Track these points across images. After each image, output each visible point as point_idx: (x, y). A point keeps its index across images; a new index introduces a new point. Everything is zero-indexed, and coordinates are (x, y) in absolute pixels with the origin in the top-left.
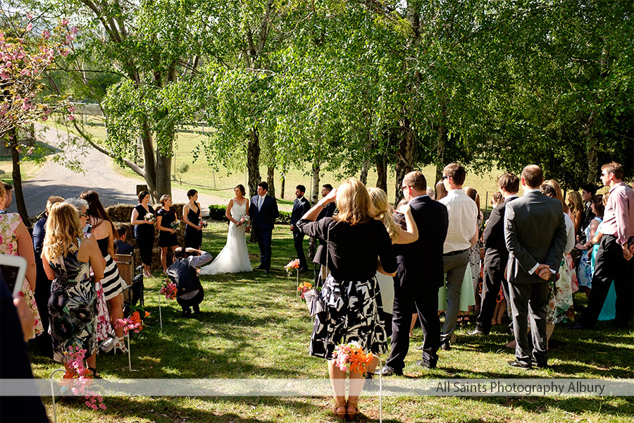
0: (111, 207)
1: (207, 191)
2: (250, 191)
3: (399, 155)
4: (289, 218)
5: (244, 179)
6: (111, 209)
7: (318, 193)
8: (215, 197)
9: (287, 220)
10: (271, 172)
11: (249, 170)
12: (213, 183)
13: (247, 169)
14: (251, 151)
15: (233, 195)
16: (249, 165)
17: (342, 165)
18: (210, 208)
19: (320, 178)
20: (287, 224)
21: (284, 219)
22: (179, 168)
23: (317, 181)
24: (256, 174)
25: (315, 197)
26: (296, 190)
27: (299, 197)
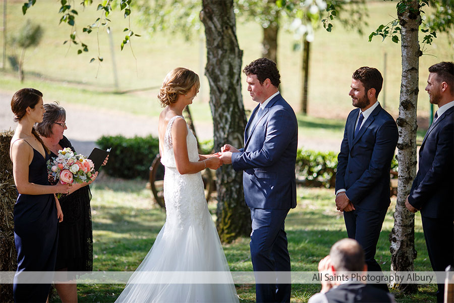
2: (212, 92)
4: (325, 169)
7: (416, 91)
9: (319, 173)
10: (271, 38)
11: (208, 31)
13: (203, 29)
16: (207, 16)
19: (423, 46)
20: (319, 185)
21: (310, 173)
23: (413, 53)
24: (227, 42)
25: (408, 105)
26: (353, 83)
27: (362, 104)
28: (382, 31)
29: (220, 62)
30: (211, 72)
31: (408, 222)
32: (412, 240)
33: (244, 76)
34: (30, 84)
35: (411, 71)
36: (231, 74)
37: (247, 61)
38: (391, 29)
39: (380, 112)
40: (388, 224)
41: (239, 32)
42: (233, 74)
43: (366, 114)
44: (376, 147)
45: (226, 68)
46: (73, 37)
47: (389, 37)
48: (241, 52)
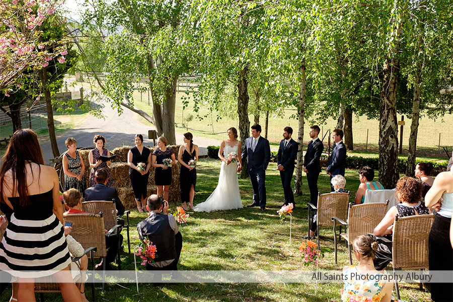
0: (117, 149)
1: (207, 135)
2: (241, 133)
3: (383, 97)
5: (236, 124)
6: (117, 151)
7: (303, 134)
8: (213, 139)
10: (257, 119)
11: (240, 116)
12: (212, 129)
13: (238, 115)
14: (241, 99)
15: (227, 138)
16: (239, 112)
17: (315, 113)
18: (208, 148)
19: (305, 121)
22: (186, 118)
23: (302, 124)
24: (245, 119)
25: (300, 139)
26: (284, 132)
27: (287, 138)
28: (293, 117)
29: (243, 125)
30: (240, 128)
31: (300, 174)
32: (301, 179)
33: (251, 129)
34: (189, 131)
35: (302, 128)
36: (246, 129)
37: (251, 126)
38: (296, 116)
39: (292, 141)
40: (294, 174)
41: (249, 116)
42: (247, 129)
43: (288, 141)
44: (292, 151)
45: (245, 127)
46: (198, 116)
47: (295, 118)
48: (250, 122)
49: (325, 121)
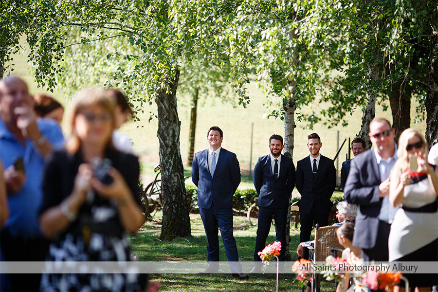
7: (292, 147)
11: (160, 109)
23: (292, 127)
24: (171, 116)
28: (275, 114)
29: (167, 128)
30: (161, 134)
35: (290, 136)
36: (174, 136)
45: (171, 132)
47: (279, 117)
48: (180, 123)
49: (344, 118)
